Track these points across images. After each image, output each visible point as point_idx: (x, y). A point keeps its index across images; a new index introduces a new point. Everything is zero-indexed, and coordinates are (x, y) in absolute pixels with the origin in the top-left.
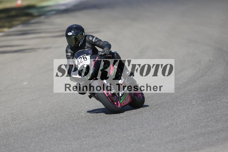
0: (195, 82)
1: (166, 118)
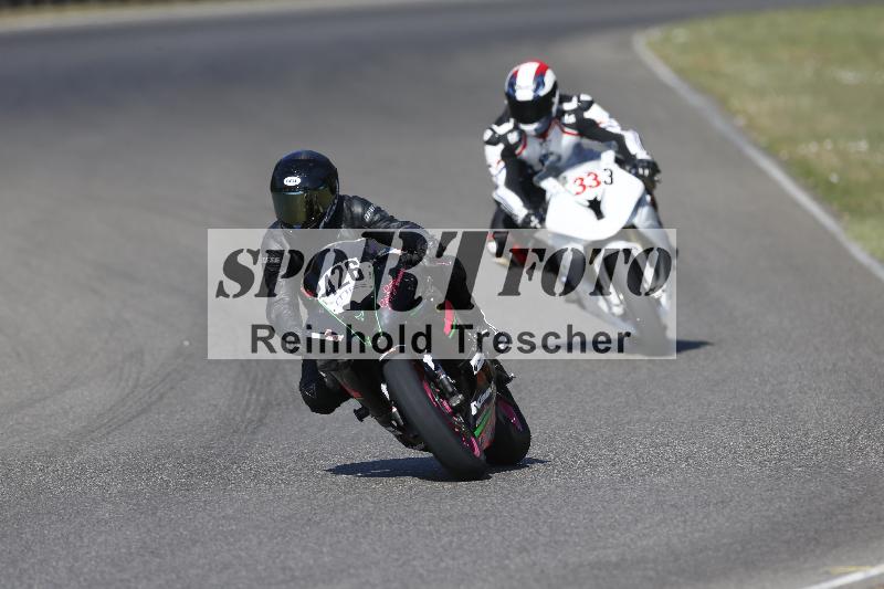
0: (116, 432)
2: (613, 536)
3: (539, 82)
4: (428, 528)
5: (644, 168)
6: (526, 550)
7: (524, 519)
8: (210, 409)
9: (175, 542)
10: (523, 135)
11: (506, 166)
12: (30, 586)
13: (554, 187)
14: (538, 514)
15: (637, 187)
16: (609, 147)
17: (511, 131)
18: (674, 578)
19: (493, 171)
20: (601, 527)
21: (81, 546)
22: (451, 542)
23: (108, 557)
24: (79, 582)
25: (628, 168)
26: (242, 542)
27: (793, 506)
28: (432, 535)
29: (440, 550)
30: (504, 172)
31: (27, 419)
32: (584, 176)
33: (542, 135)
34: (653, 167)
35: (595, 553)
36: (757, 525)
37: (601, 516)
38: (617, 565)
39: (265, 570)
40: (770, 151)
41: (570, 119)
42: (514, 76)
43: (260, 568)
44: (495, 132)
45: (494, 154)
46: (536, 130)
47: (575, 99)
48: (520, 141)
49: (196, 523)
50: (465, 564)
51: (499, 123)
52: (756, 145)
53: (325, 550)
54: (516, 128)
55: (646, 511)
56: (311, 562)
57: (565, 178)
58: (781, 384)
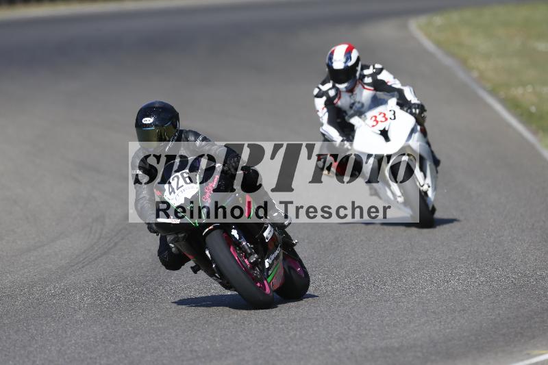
0: (88, 266)
1: (9, 352)
2: (395, 331)
3: (348, 57)
4: (281, 326)
5: (415, 109)
6: (341, 339)
7: (340, 321)
8: (146, 252)
9: (124, 335)
10: (338, 91)
11: (328, 111)
12: (34, 362)
13: (359, 122)
14: (349, 317)
15: (411, 121)
16: (393, 96)
17: (331, 89)
18: (433, 357)
19: (320, 114)
20: (388, 325)
21: (66, 337)
22: (295, 335)
23: (82, 344)
24: (65, 359)
25: (405, 109)
26: (166, 334)
27: (507, 312)
28: (283, 330)
29: (289, 340)
30: (327, 114)
31: (32, 258)
32: (377, 115)
33: (351, 90)
34: (421, 108)
35: (385, 341)
36: (485, 324)
37: (388, 319)
38: (398, 349)
39: (180, 352)
40: (493, 92)
41: (368, 80)
42: (332, 53)
43: (176, 350)
44: (320, 90)
45: (320, 103)
46: (346, 88)
47: (371, 67)
48: (336, 95)
49: (137, 323)
50: (304, 348)
51: (323, 84)
52: (484, 89)
53: (217, 339)
54: (334, 87)
55: (416, 316)
56: (209, 347)
57: (365, 116)
58: (500, 237)
